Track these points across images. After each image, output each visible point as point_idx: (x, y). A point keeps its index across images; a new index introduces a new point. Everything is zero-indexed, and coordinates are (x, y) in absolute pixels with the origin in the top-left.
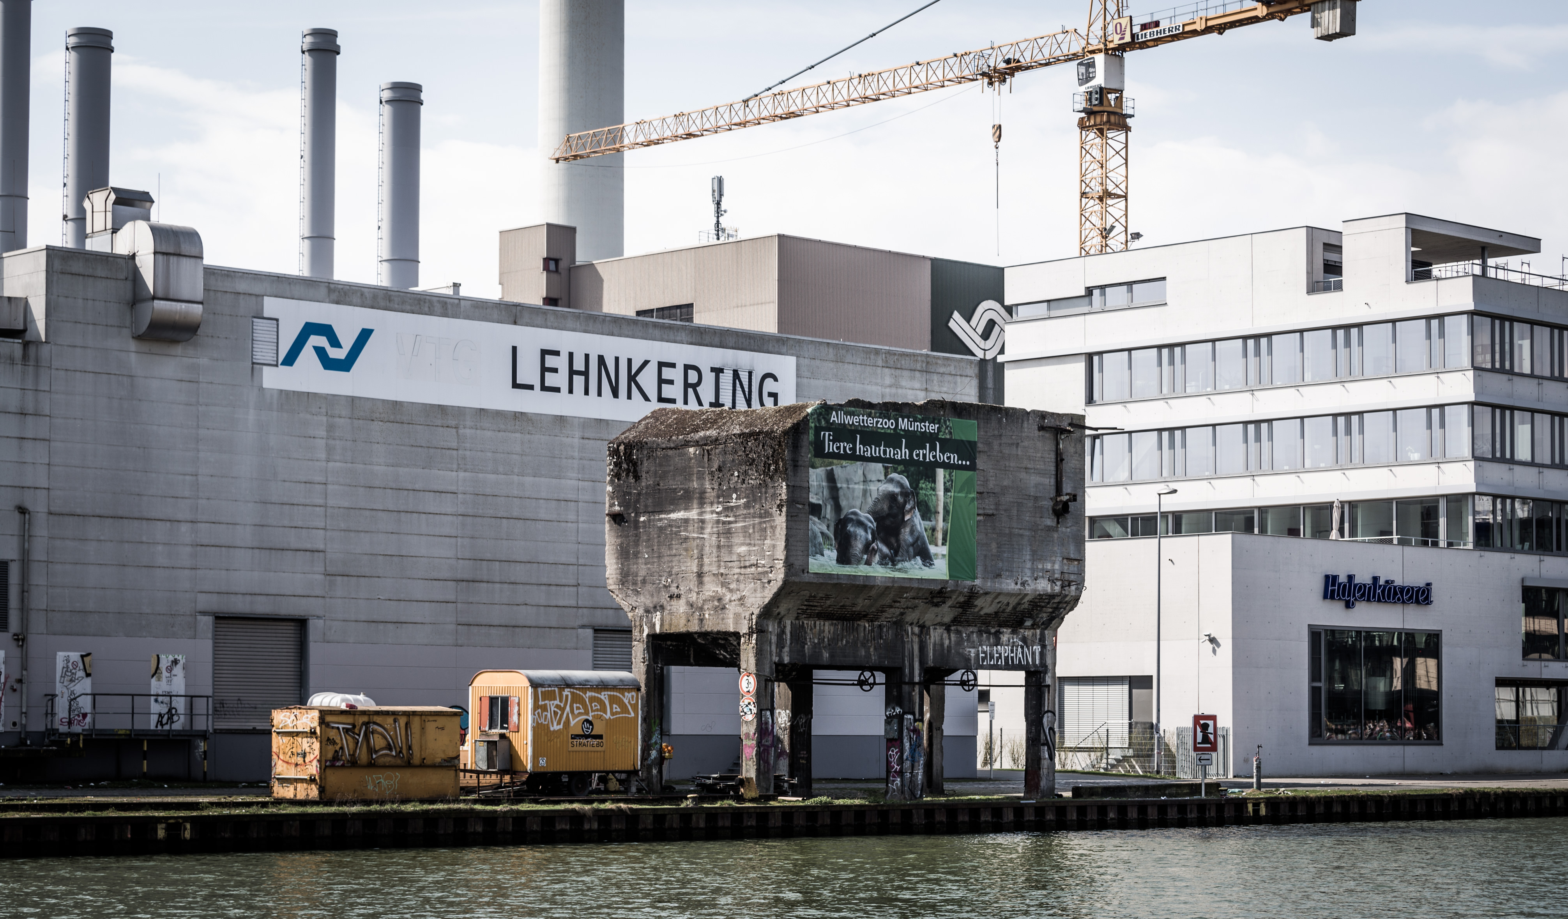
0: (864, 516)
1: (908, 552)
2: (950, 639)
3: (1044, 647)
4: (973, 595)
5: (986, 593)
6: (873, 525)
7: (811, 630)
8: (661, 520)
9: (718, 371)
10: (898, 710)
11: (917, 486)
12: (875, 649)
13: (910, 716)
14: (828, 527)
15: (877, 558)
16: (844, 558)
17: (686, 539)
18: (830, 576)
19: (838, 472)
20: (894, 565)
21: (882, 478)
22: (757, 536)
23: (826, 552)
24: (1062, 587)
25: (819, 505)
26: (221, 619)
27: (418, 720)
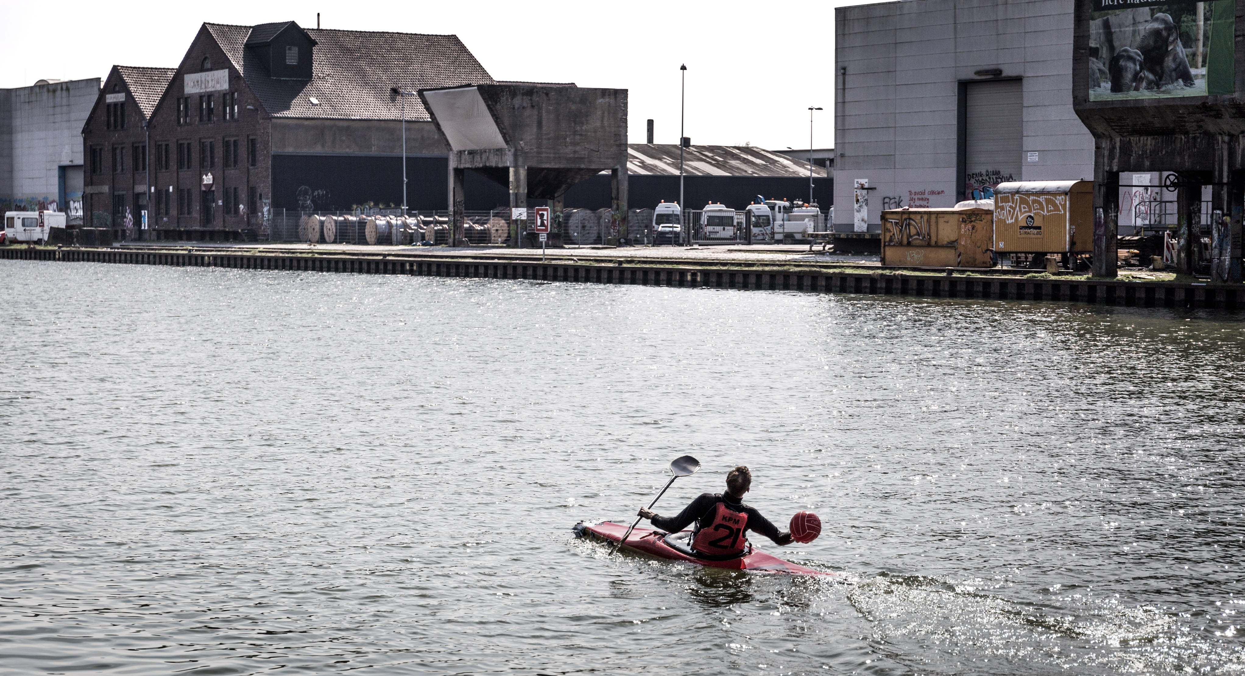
0: (1134, 51)
1: (1171, 76)
4: (1237, 106)
6: (1142, 58)
7: (1136, 144)
13: (1218, 212)
14: (1104, 64)
15: (1144, 84)
16: (1117, 87)
18: (1106, 102)
19: (1113, 19)
20: (1158, 88)
21: (1149, 18)
23: (1103, 84)
25: (1098, 49)
27: (933, 217)
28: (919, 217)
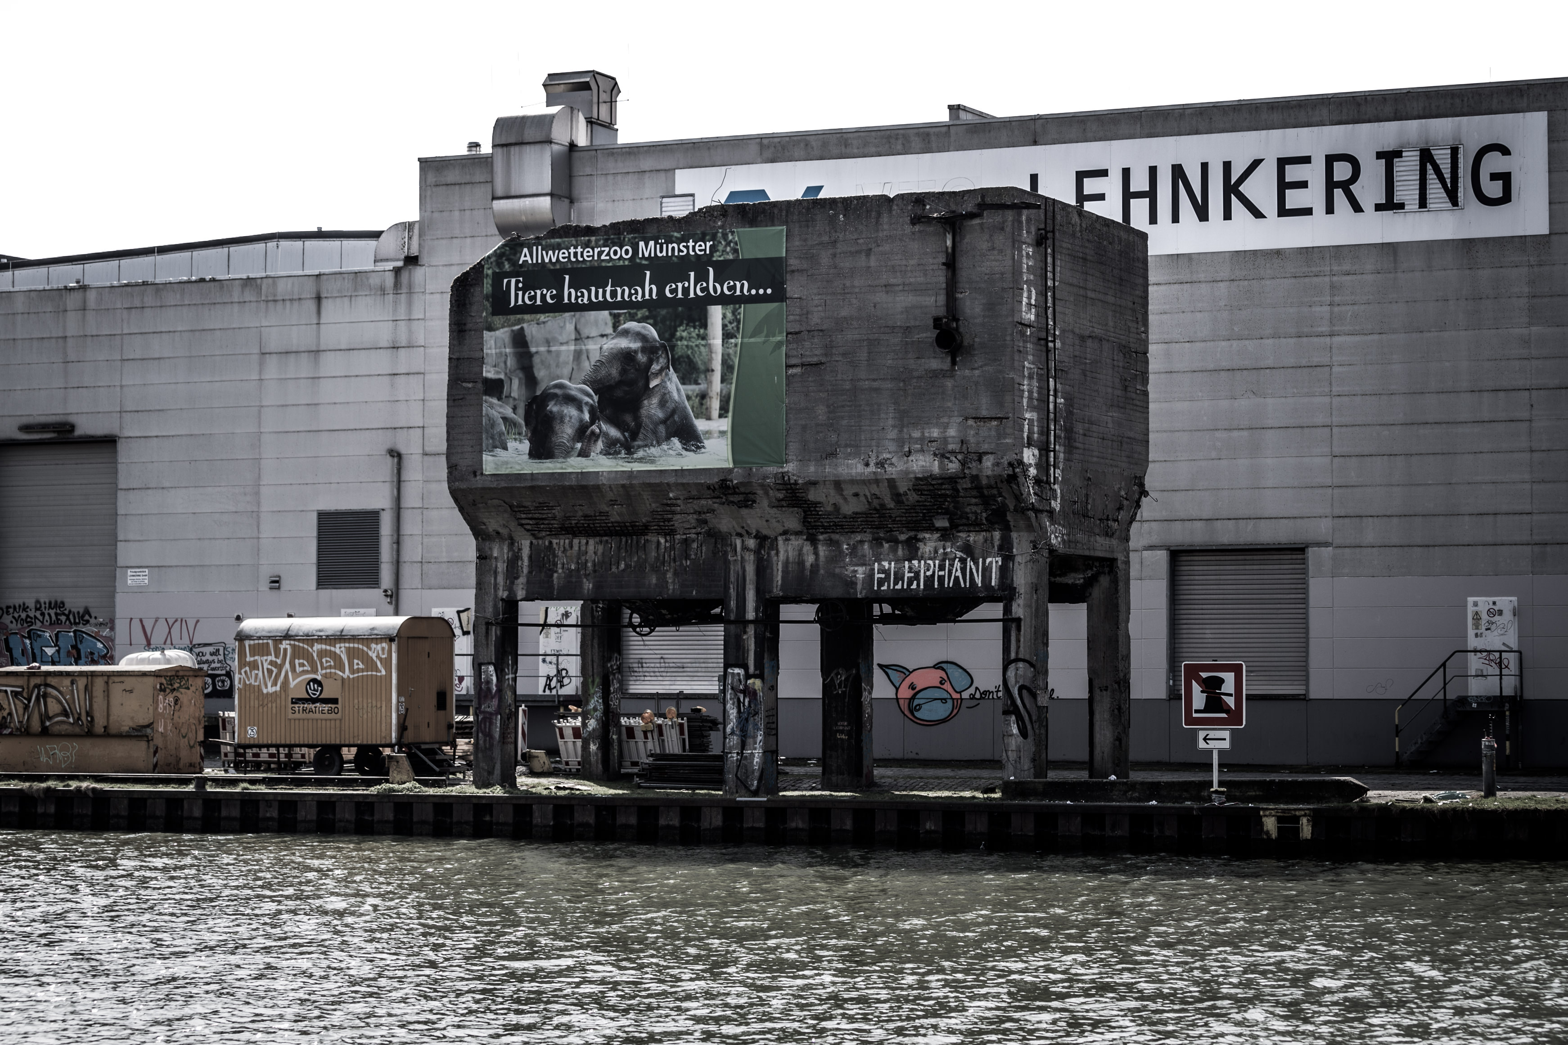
0: (575, 387)
1: (655, 432)
2: (816, 554)
3: (1008, 558)
4: (790, 486)
5: (812, 483)
6: (592, 400)
7: (564, 551)
9: (1389, 157)
11: (673, 335)
12: (676, 574)
13: (738, 671)
14: (515, 409)
15: (600, 445)
16: (541, 451)
18: (519, 477)
19: (532, 329)
20: (630, 453)
21: (609, 330)
23: (511, 445)
24: (964, 463)
25: (500, 381)
27: (99, 683)
28: (67, 681)
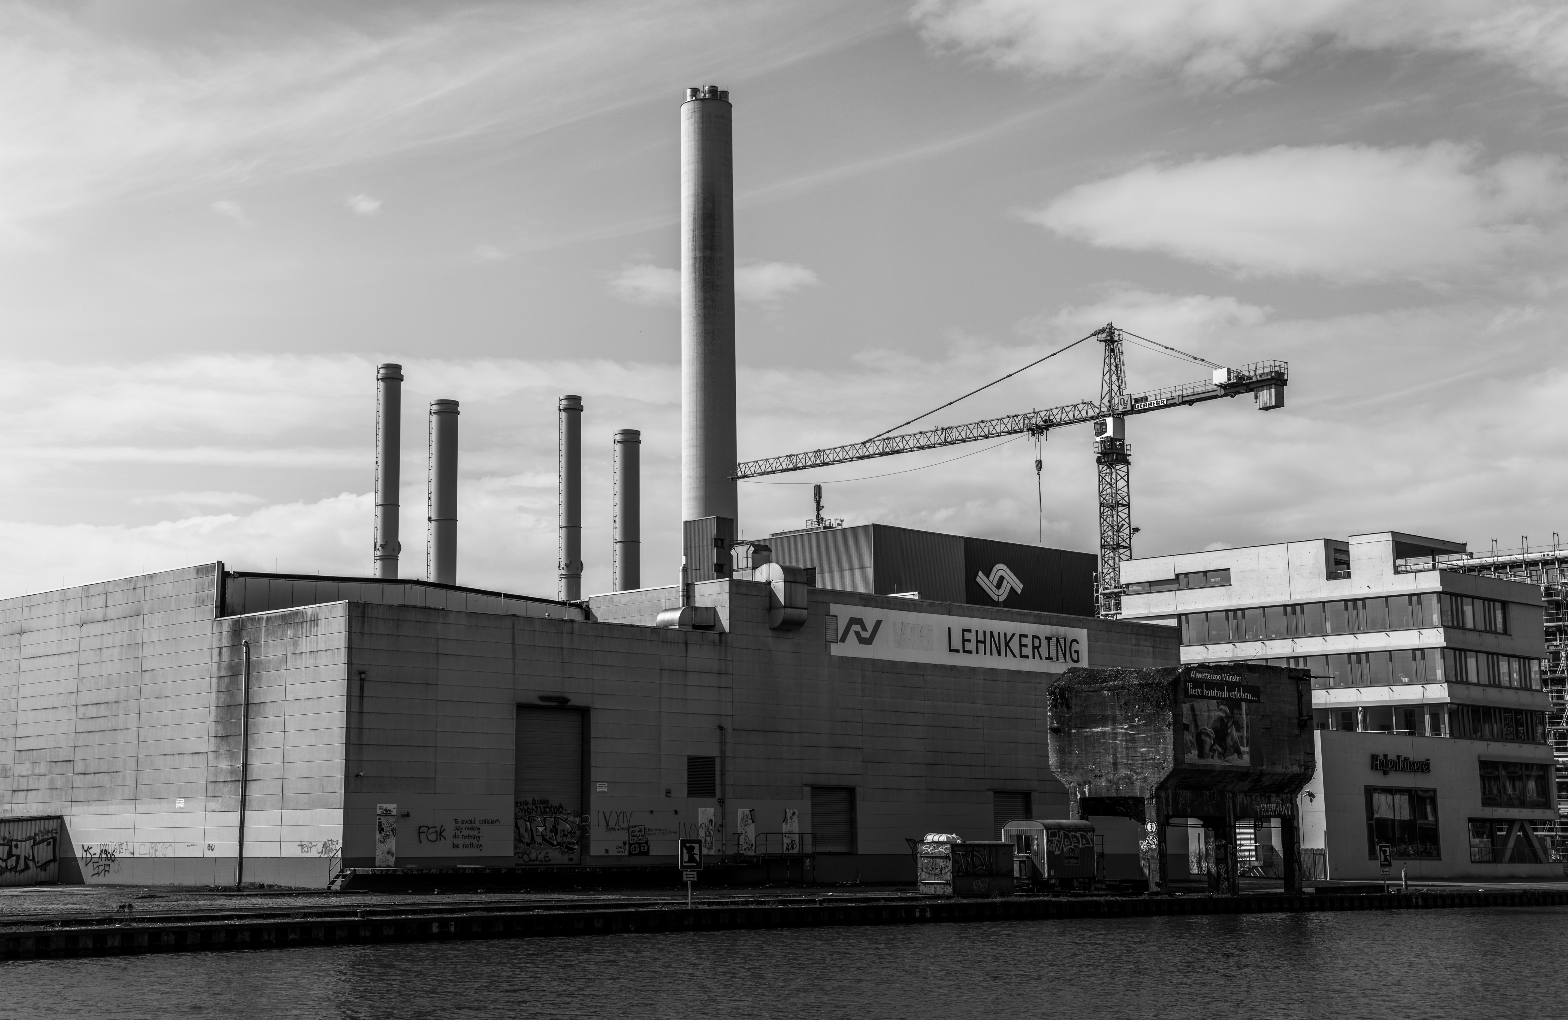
0: (1210, 730)
1: (1230, 751)
2: (1247, 800)
3: (1292, 804)
4: (1262, 774)
5: (1268, 774)
6: (1213, 735)
7: (1181, 796)
8: (1087, 732)
9: (1049, 639)
10: (1224, 842)
13: (1230, 846)
15: (1216, 754)
16: (1201, 755)
17: (1104, 743)
19: (1195, 704)
20: (1224, 758)
22: (1153, 742)
23: (1193, 751)
24: (1305, 770)
26: (816, 789)
27: (994, 849)
